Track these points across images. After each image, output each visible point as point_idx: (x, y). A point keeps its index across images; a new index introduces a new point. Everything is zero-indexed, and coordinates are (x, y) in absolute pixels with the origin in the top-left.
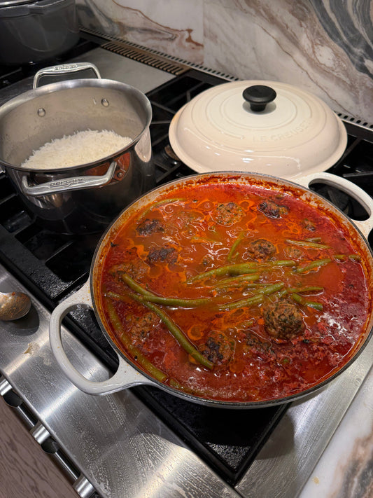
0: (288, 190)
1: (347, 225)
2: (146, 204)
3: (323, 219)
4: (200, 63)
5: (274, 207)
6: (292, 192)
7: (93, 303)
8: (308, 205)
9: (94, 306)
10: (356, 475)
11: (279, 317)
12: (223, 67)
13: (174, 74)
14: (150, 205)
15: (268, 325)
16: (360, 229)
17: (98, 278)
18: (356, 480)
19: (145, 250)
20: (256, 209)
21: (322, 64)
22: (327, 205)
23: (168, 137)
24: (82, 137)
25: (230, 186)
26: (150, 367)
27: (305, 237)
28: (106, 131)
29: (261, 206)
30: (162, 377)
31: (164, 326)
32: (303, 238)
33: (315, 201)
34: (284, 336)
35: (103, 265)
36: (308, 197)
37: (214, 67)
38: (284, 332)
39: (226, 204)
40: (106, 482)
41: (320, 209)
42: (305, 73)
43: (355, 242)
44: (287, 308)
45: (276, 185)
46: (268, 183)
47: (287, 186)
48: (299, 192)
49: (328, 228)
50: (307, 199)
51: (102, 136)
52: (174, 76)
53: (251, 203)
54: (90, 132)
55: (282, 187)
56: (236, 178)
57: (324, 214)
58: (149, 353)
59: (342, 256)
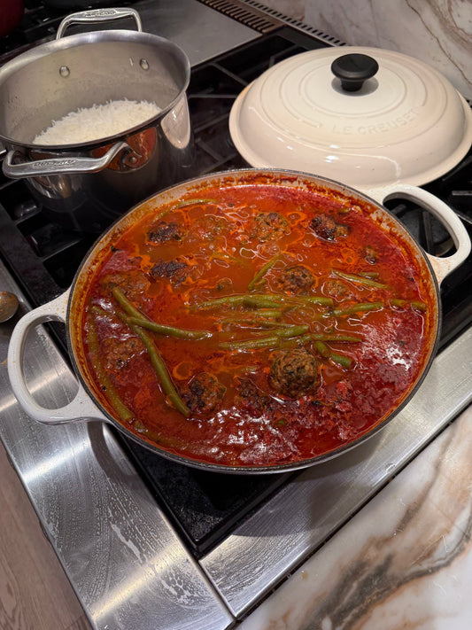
0: (357, 205)
1: (420, 261)
2: (167, 202)
3: (393, 249)
4: (300, 18)
5: (330, 225)
6: (361, 207)
7: (68, 317)
8: (379, 227)
9: (68, 320)
10: (357, 579)
11: (285, 367)
12: (329, 25)
13: (260, 31)
14: (172, 204)
15: (273, 376)
16: (435, 268)
17: (85, 288)
18: (355, 585)
19: (151, 261)
20: (306, 225)
21: (459, 29)
22: (401, 230)
23: (228, 118)
24: (116, 108)
25: (282, 190)
26: (117, 402)
27: (359, 270)
28: (146, 102)
29: (314, 221)
30: (126, 416)
31: (147, 357)
32: (356, 271)
33: (388, 223)
34: (288, 392)
35: (95, 274)
36: (380, 216)
37: (317, 25)
38: (288, 386)
39: (267, 214)
40: (56, 523)
41: (392, 234)
42: (435, 40)
43: (425, 285)
44: (297, 357)
45: (342, 196)
46: (332, 191)
47: (356, 198)
48: (369, 208)
49: (396, 261)
50: (378, 219)
51: (140, 109)
52: (260, 35)
53: (303, 216)
54: (127, 102)
55: (350, 198)
56: (292, 180)
57: (396, 241)
58: (120, 386)
59: (400, 302)
